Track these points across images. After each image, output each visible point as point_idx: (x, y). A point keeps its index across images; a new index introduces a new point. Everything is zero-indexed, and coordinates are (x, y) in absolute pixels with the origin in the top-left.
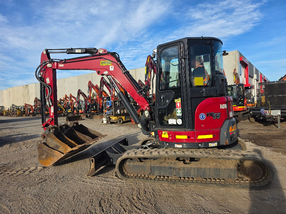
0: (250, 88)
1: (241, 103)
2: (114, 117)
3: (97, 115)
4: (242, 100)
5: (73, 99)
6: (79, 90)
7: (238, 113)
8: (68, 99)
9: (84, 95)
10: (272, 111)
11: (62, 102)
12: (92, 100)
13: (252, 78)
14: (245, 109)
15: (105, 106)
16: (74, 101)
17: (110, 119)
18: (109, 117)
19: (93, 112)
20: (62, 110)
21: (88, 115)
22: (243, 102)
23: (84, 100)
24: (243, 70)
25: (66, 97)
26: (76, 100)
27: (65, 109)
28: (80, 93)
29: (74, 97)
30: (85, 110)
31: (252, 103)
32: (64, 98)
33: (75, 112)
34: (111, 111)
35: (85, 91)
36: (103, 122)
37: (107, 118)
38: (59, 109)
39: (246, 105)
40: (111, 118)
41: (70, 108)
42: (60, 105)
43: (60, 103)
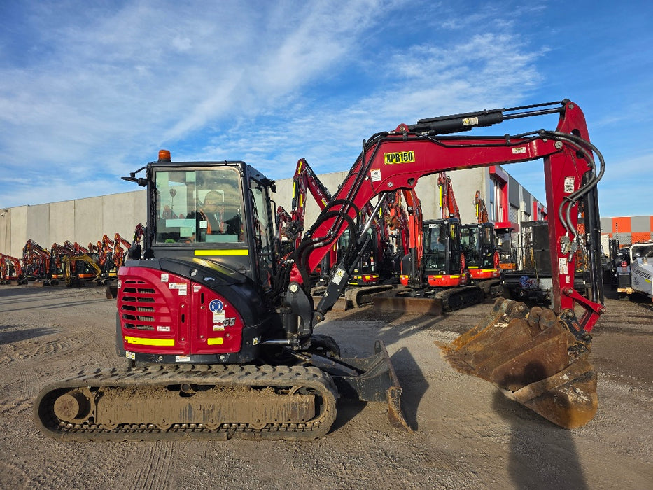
0: (508, 232)
1: (487, 262)
4: (489, 255)
5: (122, 245)
6: (139, 226)
7: (481, 284)
8: (109, 245)
10: (541, 279)
11: (95, 252)
13: (517, 208)
14: (495, 275)
16: (126, 250)
20: (95, 271)
22: (491, 260)
24: (497, 192)
25: (106, 240)
26: (129, 248)
27: (103, 268)
28: (140, 231)
29: (125, 242)
31: (512, 262)
32: (99, 242)
38: (88, 268)
39: (498, 267)
41: (115, 266)
42: (89, 259)
43: (90, 255)
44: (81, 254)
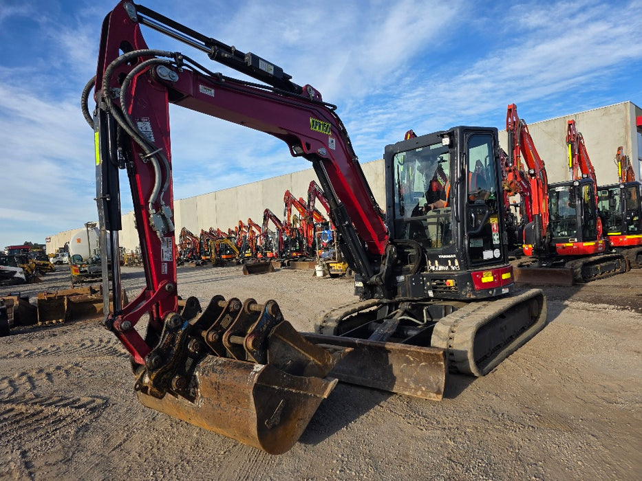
1: (632, 227)
2: (338, 265)
3: (304, 261)
5: (254, 229)
6: (267, 211)
8: (244, 229)
9: (276, 220)
11: (233, 235)
12: (293, 230)
15: (319, 242)
16: (257, 233)
17: (329, 267)
18: (328, 264)
19: (294, 254)
20: (234, 252)
21: (286, 262)
23: (276, 231)
25: (241, 225)
26: (260, 231)
27: (239, 249)
28: (268, 215)
29: (256, 226)
30: (280, 252)
32: (236, 227)
33: (259, 255)
34: (331, 251)
35: (279, 211)
36: (315, 274)
37: (324, 266)
38: (229, 250)
40: (331, 265)
41: (249, 247)
42: (229, 242)
43: (229, 238)
44: (222, 238)
